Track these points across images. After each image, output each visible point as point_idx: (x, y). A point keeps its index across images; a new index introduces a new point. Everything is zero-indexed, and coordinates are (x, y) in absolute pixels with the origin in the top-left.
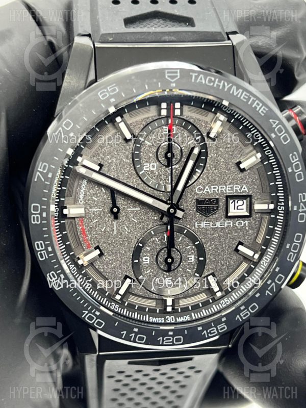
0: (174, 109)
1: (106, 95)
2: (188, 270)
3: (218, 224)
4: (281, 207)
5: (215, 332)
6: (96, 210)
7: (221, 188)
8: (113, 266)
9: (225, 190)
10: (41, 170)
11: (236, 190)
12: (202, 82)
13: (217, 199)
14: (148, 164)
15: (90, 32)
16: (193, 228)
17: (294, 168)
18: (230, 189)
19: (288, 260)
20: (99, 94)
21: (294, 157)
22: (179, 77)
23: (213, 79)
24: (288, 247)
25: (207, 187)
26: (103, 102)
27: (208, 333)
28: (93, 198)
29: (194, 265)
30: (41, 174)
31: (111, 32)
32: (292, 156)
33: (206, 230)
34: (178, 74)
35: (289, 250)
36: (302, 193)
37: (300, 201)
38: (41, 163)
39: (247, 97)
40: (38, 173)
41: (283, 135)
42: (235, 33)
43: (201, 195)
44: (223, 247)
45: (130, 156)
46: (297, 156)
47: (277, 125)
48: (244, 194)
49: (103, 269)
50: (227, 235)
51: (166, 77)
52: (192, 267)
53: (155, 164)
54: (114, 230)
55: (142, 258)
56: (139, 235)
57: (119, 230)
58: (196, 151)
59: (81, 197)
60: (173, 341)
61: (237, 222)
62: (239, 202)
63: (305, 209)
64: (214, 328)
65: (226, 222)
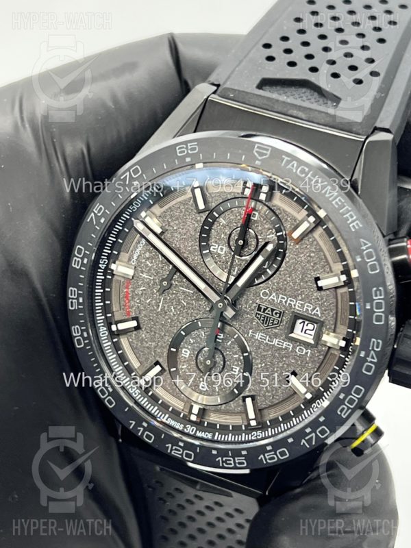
0: (260, 192)
1: (184, 152)
2: (228, 381)
5: (231, 464)
6: (146, 277)
7: (291, 301)
8: (147, 345)
9: (295, 305)
10: (96, 212)
11: (307, 310)
12: (292, 170)
13: (281, 312)
14: (217, 245)
15: (221, 83)
16: (246, 335)
17: (374, 306)
18: (300, 305)
19: (339, 413)
20: (177, 148)
21: (378, 292)
22: (267, 156)
23: (307, 169)
24: (341, 397)
25: (274, 294)
26: (178, 158)
27: (223, 462)
28: (148, 262)
29: (237, 379)
30: (95, 216)
32: (376, 291)
33: (260, 343)
34: (269, 153)
35: (342, 402)
36: (377, 339)
37: (370, 349)
38: (98, 204)
39: (340, 204)
40: (93, 214)
41: (371, 262)
42: (387, 131)
43: (266, 301)
45: (199, 229)
46: (382, 293)
47: (367, 249)
48: (315, 317)
50: (282, 358)
51: (254, 151)
53: (225, 248)
54: (159, 306)
55: (182, 348)
56: (185, 322)
57: (165, 307)
58: (270, 247)
59: (135, 257)
60: (182, 455)
61: (298, 348)
62: (309, 325)
63: (375, 360)
64: (231, 459)
65: (285, 343)
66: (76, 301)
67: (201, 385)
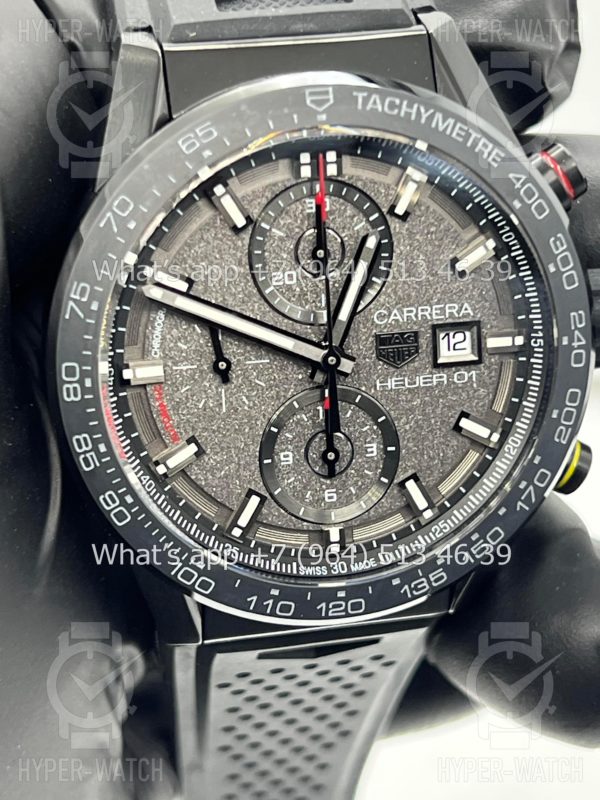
0: (326, 163)
1: (194, 144)
2: (366, 472)
3: (420, 381)
4: (538, 341)
5: (425, 587)
6: (185, 368)
7: (422, 310)
8: (223, 473)
9: (431, 315)
10: (77, 297)
11: (451, 314)
12: (377, 110)
13: (416, 334)
14: (281, 274)
15: (151, 23)
16: (373, 391)
17: (559, 263)
18: (438, 312)
19: (557, 440)
20: (180, 142)
21: (558, 243)
22: (332, 101)
23: (397, 101)
24: (554, 416)
25: (395, 311)
26: (189, 158)
27: (411, 590)
28: (179, 344)
29: (377, 462)
30: (76, 304)
31: (192, 20)
32: (555, 242)
33: (398, 392)
34: (331, 96)
35: (557, 422)
36: (577, 311)
37: (573, 328)
38: (76, 283)
39: (463, 134)
41: (534, 202)
42: (428, 9)
43: (385, 327)
44: (430, 425)
45: (245, 260)
46: (564, 241)
47: (523, 184)
48: (468, 320)
49: (206, 480)
50: (438, 401)
51: (308, 102)
52: (373, 465)
53: (294, 273)
54: (221, 404)
55: (277, 454)
56: (270, 410)
57: (232, 403)
58: (371, 243)
59: (156, 343)
60: (346, 610)
61: (456, 375)
62: (457, 335)
63: (584, 342)
64: (424, 579)
65: (435, 376)
66: (93, 453)
67: (326, 495)
